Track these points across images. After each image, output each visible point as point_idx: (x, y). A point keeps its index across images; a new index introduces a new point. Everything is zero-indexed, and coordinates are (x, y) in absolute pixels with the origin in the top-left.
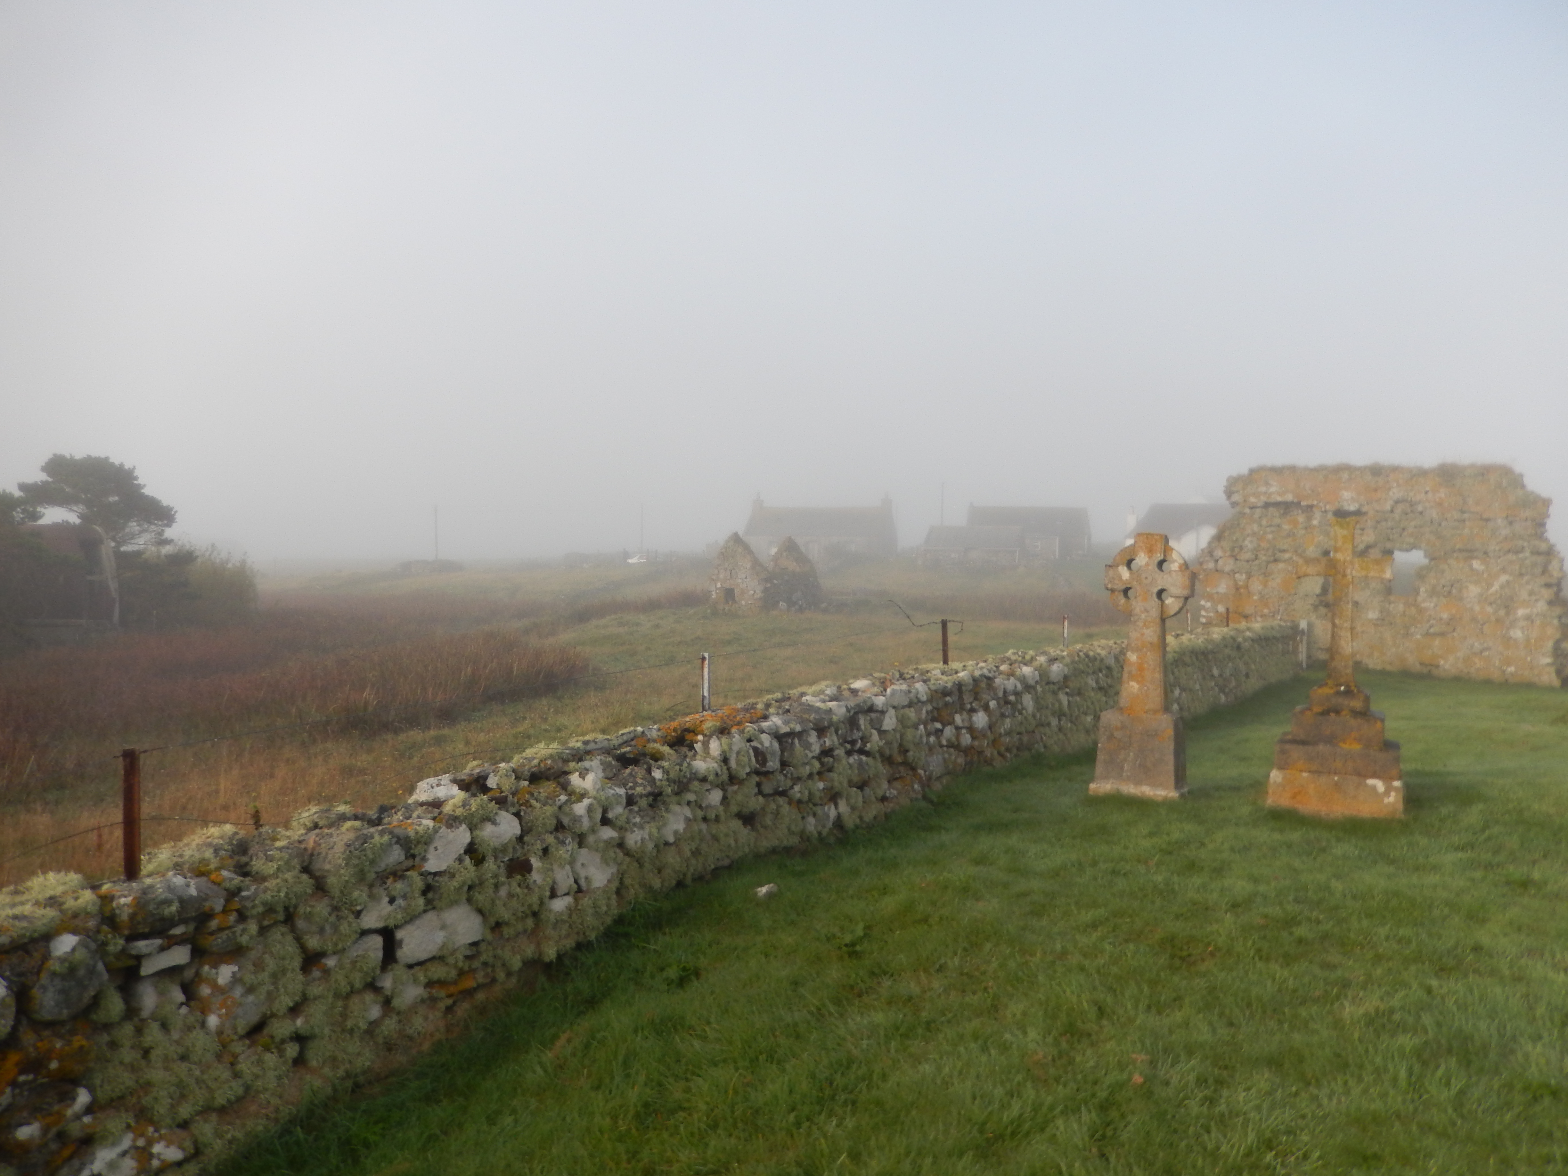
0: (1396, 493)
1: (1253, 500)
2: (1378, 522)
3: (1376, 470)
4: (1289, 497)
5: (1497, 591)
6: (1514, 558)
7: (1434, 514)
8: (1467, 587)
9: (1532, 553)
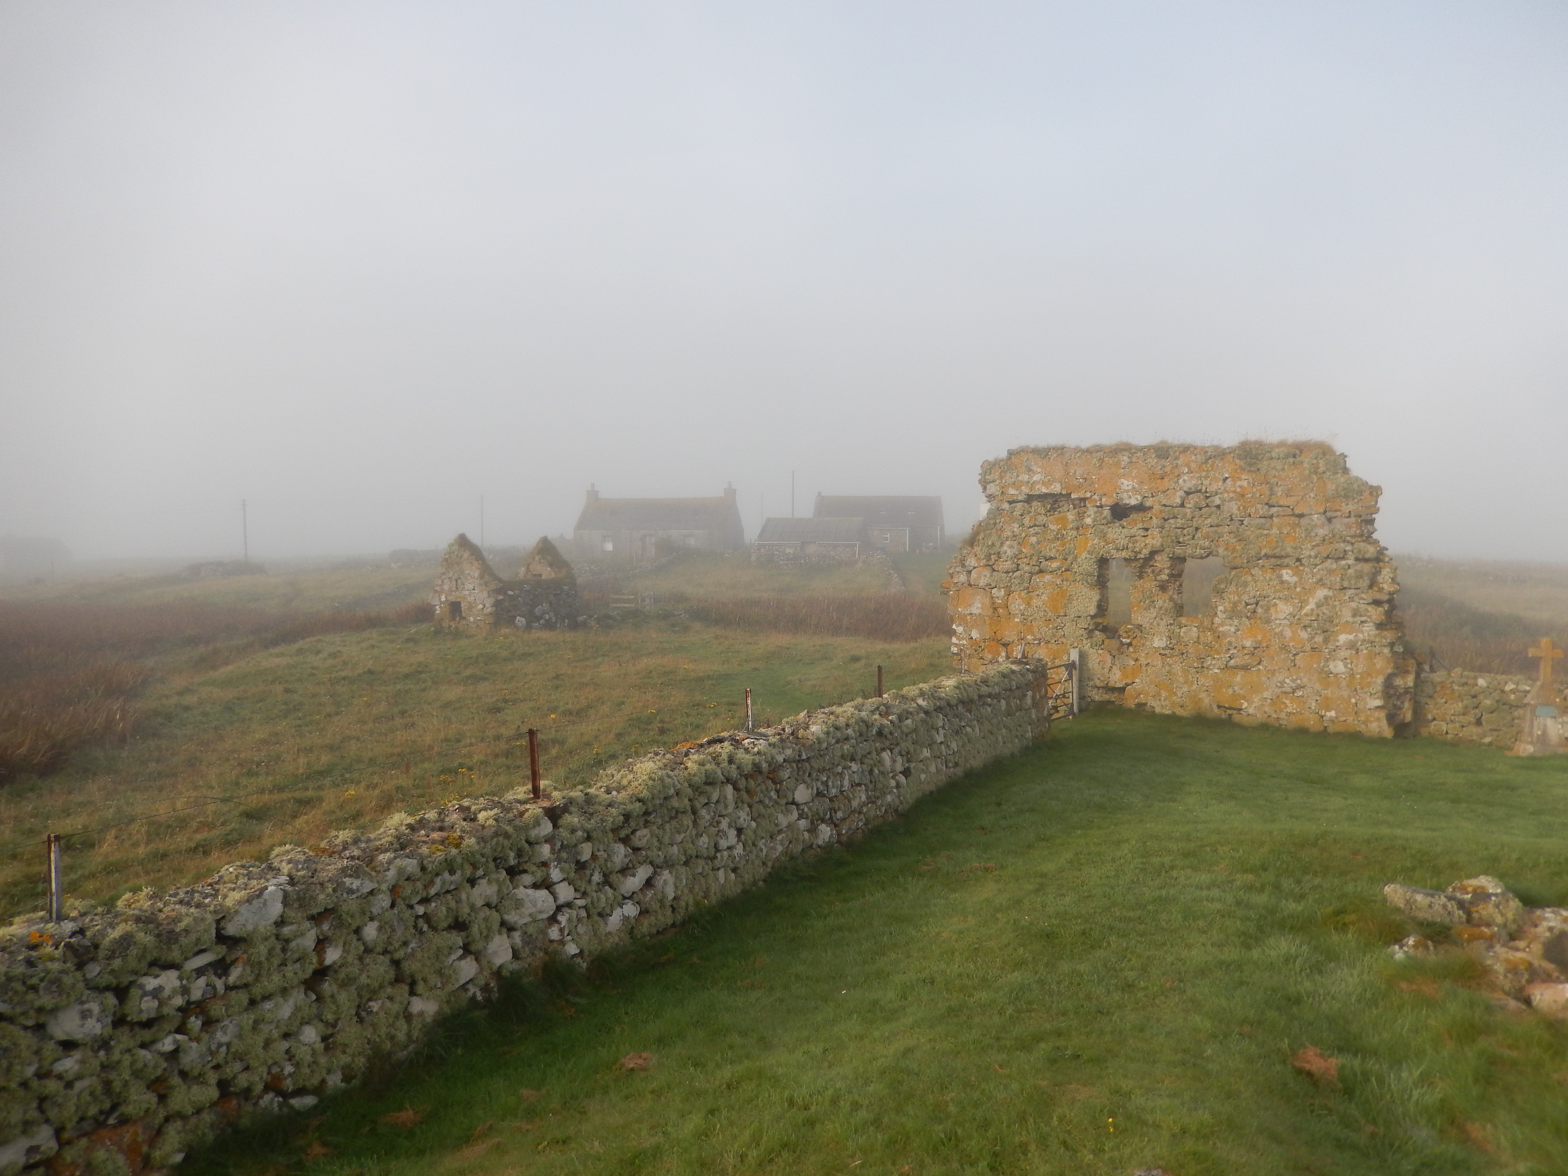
0: (1187, 482)
1: (1012, 491)
2: (1165, 520)
3: (1163, 451)
4: (1056, 488)
5: (1312, 610)
6: (1334, 566)
7: (1233, 507)
8: (1275, 605)
9: (1357, 559)
